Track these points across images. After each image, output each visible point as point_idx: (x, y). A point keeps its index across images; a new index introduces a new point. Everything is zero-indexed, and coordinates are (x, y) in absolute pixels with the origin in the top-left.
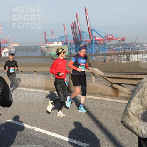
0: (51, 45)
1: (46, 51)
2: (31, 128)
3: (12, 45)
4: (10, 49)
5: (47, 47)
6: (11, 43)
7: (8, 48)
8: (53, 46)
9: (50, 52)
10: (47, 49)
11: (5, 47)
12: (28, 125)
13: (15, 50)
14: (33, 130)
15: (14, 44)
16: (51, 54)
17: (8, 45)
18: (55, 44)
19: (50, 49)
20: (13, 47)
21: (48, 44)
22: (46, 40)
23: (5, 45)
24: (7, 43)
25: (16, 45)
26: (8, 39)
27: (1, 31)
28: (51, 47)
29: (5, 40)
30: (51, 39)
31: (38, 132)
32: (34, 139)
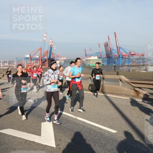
0: (89, 58)
1: (86, 63)
2: (75, 117)
3: (62, 58)
4: (61, 61)
5: (86, 60)
6: (61, 57)
7: (59, 60)
8: (91, 59)
9: (89, 64)
10: (86, 61)
11: (57, 60)
12: (73, 115)
13: (64, 62)
14: (76, 119)
15: (64, 58)
16: (89, 65)
17: (59, 58)
18: (93, 58)
19: (88, 61)
20: (63, 60)
21: (88, 58)
22: (86, 55)
23: (58, 58)
24: (59, 57)
25: (65, 58)
26: (59, 54)
27: (55, 49)
28: (89, 60)
29: (57, 55)
30: (89, 55)
31: (80, 120)
32: (77, 126)
